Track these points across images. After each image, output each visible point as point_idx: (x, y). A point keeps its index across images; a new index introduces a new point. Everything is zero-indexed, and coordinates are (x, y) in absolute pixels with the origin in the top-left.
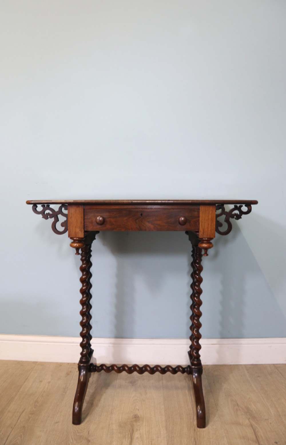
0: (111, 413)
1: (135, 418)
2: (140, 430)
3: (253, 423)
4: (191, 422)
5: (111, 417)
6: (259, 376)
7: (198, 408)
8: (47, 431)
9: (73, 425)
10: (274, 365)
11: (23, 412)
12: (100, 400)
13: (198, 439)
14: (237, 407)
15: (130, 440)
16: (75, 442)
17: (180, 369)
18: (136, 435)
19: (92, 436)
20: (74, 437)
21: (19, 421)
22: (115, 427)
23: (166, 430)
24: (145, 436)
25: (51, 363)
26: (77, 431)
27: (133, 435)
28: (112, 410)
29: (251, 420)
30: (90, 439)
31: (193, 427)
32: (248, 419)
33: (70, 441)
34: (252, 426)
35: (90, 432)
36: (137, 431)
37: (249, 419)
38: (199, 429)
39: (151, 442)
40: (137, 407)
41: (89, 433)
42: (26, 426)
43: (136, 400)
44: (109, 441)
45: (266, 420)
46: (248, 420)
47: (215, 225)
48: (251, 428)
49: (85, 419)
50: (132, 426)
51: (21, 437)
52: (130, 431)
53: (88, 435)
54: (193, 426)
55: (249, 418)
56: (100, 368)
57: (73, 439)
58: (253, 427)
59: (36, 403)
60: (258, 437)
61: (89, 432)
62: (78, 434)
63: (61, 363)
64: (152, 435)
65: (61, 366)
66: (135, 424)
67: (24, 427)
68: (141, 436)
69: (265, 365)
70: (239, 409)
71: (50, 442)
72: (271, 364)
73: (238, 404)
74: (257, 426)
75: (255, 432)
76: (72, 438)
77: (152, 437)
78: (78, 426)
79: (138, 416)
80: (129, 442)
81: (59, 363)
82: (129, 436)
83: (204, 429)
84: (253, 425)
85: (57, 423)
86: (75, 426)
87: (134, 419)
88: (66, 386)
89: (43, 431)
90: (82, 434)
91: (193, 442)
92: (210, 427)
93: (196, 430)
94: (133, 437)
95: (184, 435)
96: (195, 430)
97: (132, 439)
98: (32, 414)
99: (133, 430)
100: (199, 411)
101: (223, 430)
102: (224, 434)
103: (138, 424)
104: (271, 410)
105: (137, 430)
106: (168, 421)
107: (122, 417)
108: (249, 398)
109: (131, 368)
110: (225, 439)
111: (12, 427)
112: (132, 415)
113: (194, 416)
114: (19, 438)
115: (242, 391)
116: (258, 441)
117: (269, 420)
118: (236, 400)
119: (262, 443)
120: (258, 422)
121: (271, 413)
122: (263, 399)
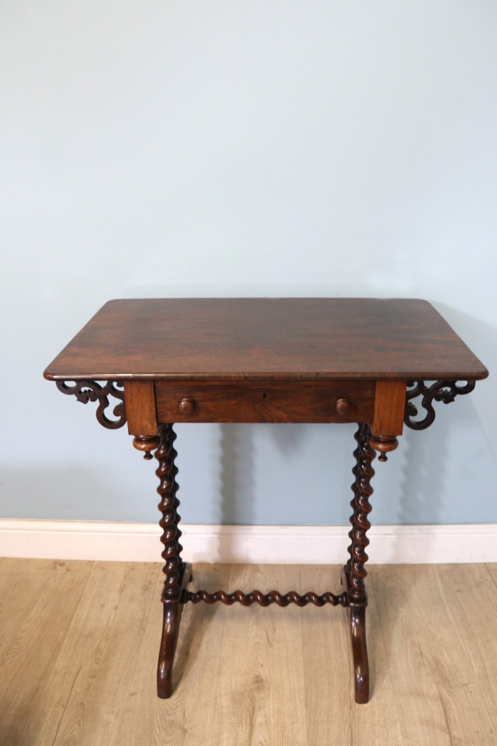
0: (219, 672)
1: (257, 682)
2: (265, 709)
3: (444, 692)
4: (345, 691)
5: (218, 682)
6: (459, 591)
7: (356, 671)
8: (118, 711)
9: (159, 699)
10: (485, 564)
11: (78, 673)
12: (199, 645)
13: (356, 726)
14: (421, 658)
15: (249, 728)
16: (163, 733)
17: (331, 598)
18: (259, 719)
19: (190, 722)
20: (161, 723)
21: (73, 692)
22: (225, 702)
23: (306, 708)
24: (272, 720)
25: (117, 563)
26: (166, 711)
27: (254, 716)
28: (220, 665)
29: (440, 685)
30: (186, 727)
31: (349, 701)
32: (437, 685)
33: (156, 732)
34: (441, 699)
35: (186, 714)
36: (259, 710)
37: (437, 684)
38: (357, 705)
39: (283, 732)
40: (260, 660)
41: (184, 716)
42: (85, 702)
43: (258, 643)
44: (217, 732)
45: (464, 685)
46: (435, 686)
47: (403, 413)
48: (440, 702)
49: (177, 684)
50: (253, 699)
51: (79, 725)
52: (250, 710)
53: (183, 719)
54: (349, 697)
55: (438, 682)
56: (198, 596)
57: (161, 728)
58: (444, 700)
59: (98, 654)
60: (449, 722)
61: (184, 713)
62: (167, 718)
63: (134, 563)
64: (284, 718)
65: (133, 569)
66: (256, 695)
67: (82, 704)
68: (266, 721)
69: (470, 564)
70: (424, 663)
71: (125, 735)
72: (481, 564)
73: (421, 652)
74: (449, 698)
75: (445, 711)
76: (158, 725)
77: (284, 723)
78: (166, 700)
79: (262, 679)
80: (247, 732)
81: (131, 562)
82: (248, 720)
83: (365, 705)
84: (443, 697)
85: (133, 694)
86: (162, 701)
87: (256, 685)
88: (144, 616)
89: (113, 711)
90: (173, 718)
91: (348, 731)
92: (374, 700)
93: (353, 708)
94: (253, 722)
95: (334, 717)
96: (351, 708)
97: (252, 726)
98: (93, 677)
99: (254, 709)
100: (358, 676)
101: (396, 708)
102: (397, 716)
103: (262, 695)
104: (474, 664)
105: (260, 708)
106: (308, 688)
107: (236, 682)
108: (441, 639)
109: (249, 596)
110: (398, 726)
111: (63, 706)
112: (252, 676)
113: (350, 679)
114: (76, 726)
115: (430, 623)
116: (448, 730)
117: (470, 685)
118: (419, 644)
119: (454, 733)
120: (451, 690)
121: (474, 671)
122: (463, 640)
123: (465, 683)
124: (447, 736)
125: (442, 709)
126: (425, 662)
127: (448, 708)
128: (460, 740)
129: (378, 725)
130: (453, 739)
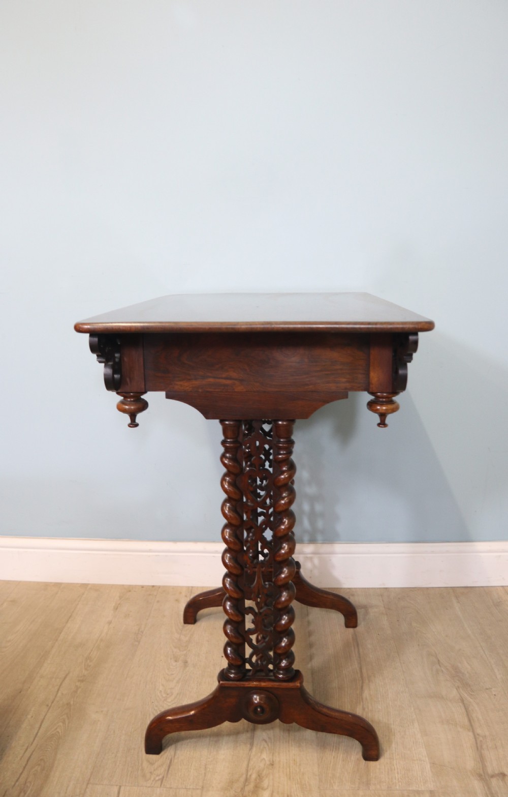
3: (465, 695)
10: (503, 587)
14: (438, 667)
29: (461, 690)
32: (457, 689)
34: (462, 701)
37: (458, 687)
42: (72, 703)
45: (487, 689)
46: (455, 690)
48: (461, 704)
55: (459, 687)
58: (465, 702)
59: (89, 661)
60: (472, 721)
67: (68, 704)
69: (487, 587)
70: (442, 671)
72: (499, 586)
73: (439, 660)
74: (471, 700)
75: (467, 711)
84: (464, 700)
98: (81, 681)
101: (413, 709)
102: (414, 716)
104: (496, 671)
108: (460, 650)
110: (416, 725)
115: (447, 636)
116: (472, 729)
117: (493, 689)
118: (436, 653)
119: (479, 731)
120: (473, 693)
121: (497, 677)
122: (483, 650)
123: (488, 688)
124: (471, 734)
125: (464, 710)
126: (442, 669)
127: (470, 709)
128: (485, 737)
129: (393, 724)
130: (477, 736)
